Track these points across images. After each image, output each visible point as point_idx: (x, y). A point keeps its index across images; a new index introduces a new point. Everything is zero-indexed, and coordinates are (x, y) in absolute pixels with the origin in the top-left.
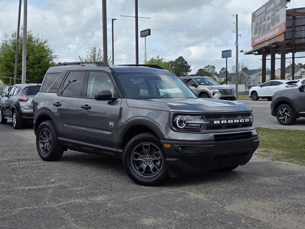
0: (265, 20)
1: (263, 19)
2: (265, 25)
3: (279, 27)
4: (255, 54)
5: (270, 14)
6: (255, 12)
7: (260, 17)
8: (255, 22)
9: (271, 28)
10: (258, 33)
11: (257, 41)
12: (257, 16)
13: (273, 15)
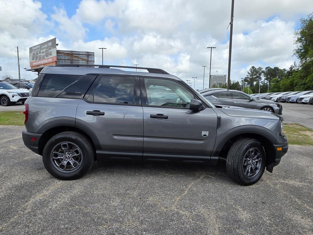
0: (40, 53)
1: (38, 52)
2: (40, 55)
3: (52, 58)
4: (33, 71)
5: (44, 50)
6: (32, 47)
7: (36, 51)
8: (32, 53)
9: (46, 58)
10: (35, 59)
11: (34, 64)
12: (34, 50)
13: (46, 51)
